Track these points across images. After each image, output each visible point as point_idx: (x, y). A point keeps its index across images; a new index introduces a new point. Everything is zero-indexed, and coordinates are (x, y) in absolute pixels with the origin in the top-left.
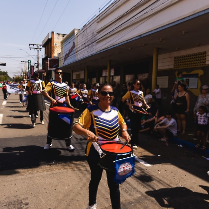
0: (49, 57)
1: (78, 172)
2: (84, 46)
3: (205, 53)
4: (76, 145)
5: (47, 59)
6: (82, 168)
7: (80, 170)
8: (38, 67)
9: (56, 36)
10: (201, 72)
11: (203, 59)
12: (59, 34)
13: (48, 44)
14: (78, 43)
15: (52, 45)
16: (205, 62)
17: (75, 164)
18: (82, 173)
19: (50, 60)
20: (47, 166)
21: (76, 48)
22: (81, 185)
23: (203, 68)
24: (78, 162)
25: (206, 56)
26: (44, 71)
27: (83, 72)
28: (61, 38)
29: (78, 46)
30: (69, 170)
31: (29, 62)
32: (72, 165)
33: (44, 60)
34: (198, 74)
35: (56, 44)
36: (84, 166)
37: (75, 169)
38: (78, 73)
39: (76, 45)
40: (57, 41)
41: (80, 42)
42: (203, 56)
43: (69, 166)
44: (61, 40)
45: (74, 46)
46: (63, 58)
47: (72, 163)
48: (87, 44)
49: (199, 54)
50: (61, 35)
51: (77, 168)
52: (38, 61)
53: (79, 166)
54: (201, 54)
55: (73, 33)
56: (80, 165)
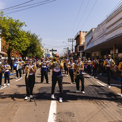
0: (79, 45)
1: (96, 104)
4: (95, 92)
5: (77, 46)
6: (99, 103)
7: (97, 103)
8: (72, 51)
9: (82, 33)
12: (83, 32)
13: (78, 38)
14: (95, 36)
15: (80, 38)
18: (99, 105)
19: (79, 47)
20: (81, 100)
22: (98, 110)
26: (76, 52)
27: (98, 52)
28: (85, 34)
31: (68, 48)
32: (94, 101)
33: (76, 47)
35: (82, 38)
36: (100, 102)
37: (95, 103)
38: (95, 53)
40: (83, 36)
44: (85, 35)
45: (92, 38)
46: (86, 45)
50: (85, 32)
52: (72, 48)
55: (92, 30)
56: (97, 101)
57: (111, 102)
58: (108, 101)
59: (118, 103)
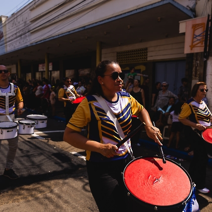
1: (34, 202)
2: (15, 36)
3: (146, 49)
6: (39, 195)
10: (143, 68)
11: (145, 55)
14: (7, 33)
16: (147, 58)
17: (27, 190)
21: (4, 38)
23: (145, 64)
24: (31, 186)
25: (147, 52)
29: (7, 36)
30: (21, 201)
34: (140, 70)
36: (41, 192)
37: (30, 198)
39: (4, 34)
41: (10, 32)
42: (145, 52)
43: (20, 195)
47: (23, 189)
48: (18, 34)
49: (141, 50)
51: (32, 196)
53: (34, 193)
54: (143, 50)
56: (35, 189)
57: (67, 181)
58: (61, 181)
59: (81, 179)
